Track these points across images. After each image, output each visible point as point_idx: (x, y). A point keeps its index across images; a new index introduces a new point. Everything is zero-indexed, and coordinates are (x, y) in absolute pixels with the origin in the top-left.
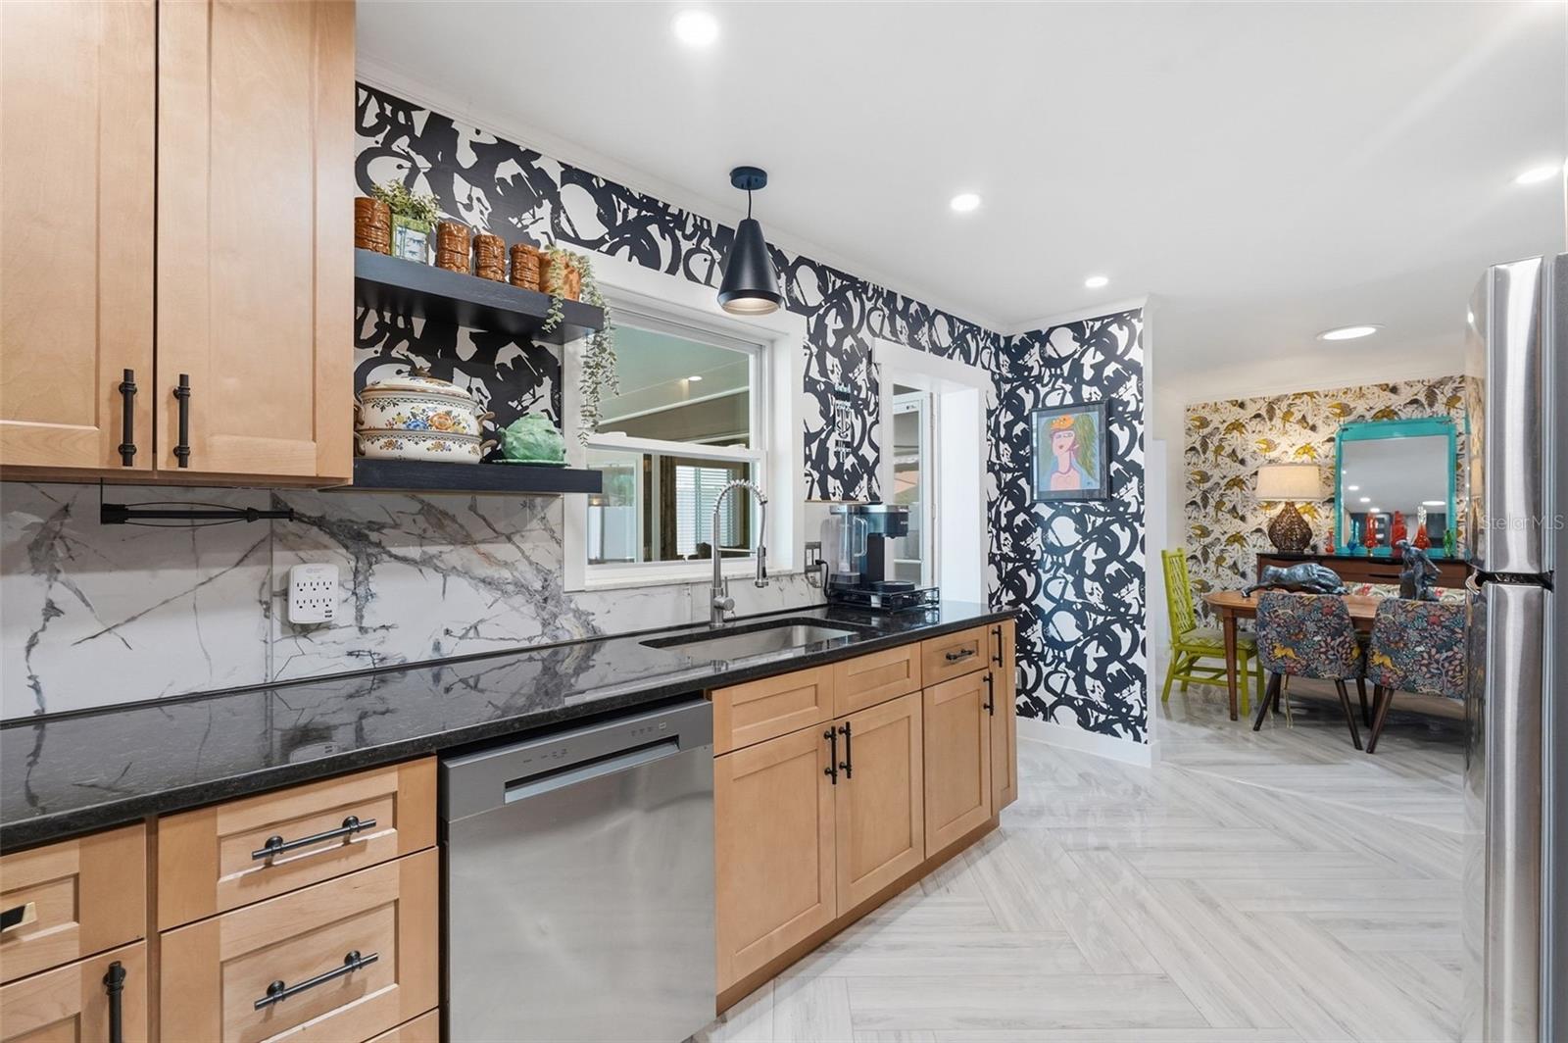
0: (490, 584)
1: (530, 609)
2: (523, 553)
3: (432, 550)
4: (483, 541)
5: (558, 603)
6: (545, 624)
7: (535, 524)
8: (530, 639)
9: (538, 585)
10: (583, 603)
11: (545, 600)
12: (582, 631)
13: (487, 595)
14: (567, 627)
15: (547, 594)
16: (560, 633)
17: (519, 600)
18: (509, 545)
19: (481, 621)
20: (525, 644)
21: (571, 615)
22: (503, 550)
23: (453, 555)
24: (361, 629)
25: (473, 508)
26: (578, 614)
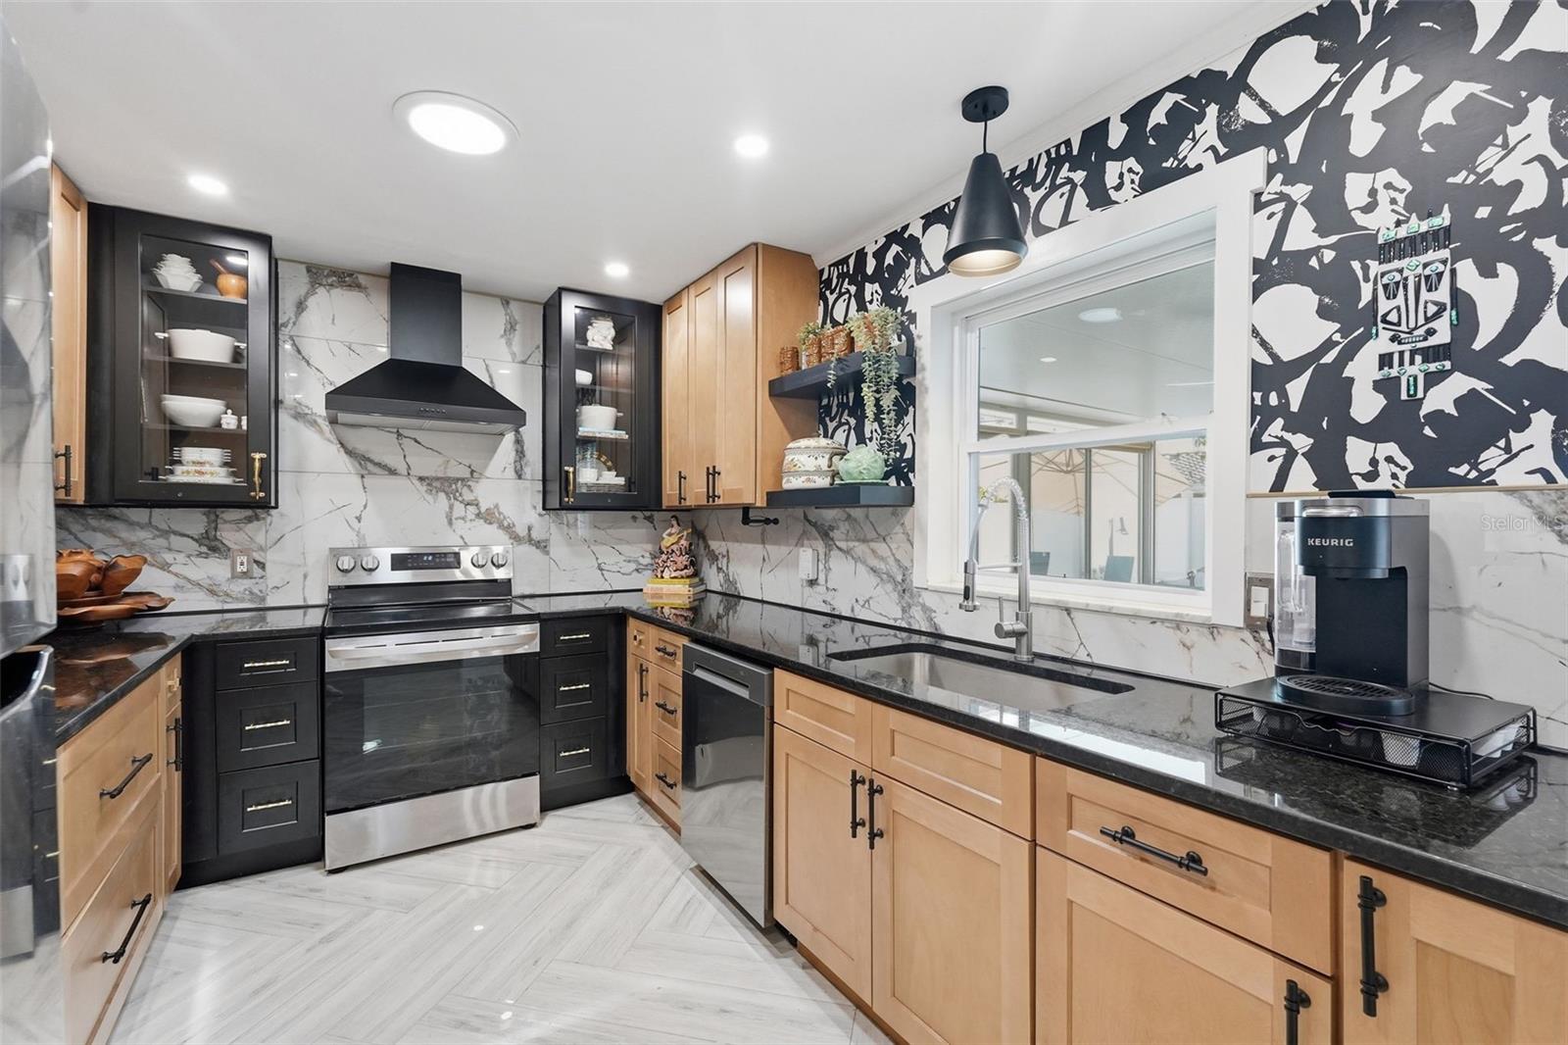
0: (875, 572)
1: (895, 596)
2: (891, 550)
3: (851, 544)
4: (872, 540)
5: (912, 596)
6: (904, 611)
7: (898, 529)
8: (895, 620)
9: (899, 578)
10: (928, 599)
11: (904, 591)
12: (927, 624)
13: (874, 580)
14: (917, 618)
15: (905, 586)
16: (912, 621)
17: (889, 587)
18: (884, 544)
19: (871, 598)
20: (892, 623)
21: (919, 608)
22: (881, 548)
23: (860, 549)
24: (827, 588)
25: (867, 517)
26: (925, 609)
